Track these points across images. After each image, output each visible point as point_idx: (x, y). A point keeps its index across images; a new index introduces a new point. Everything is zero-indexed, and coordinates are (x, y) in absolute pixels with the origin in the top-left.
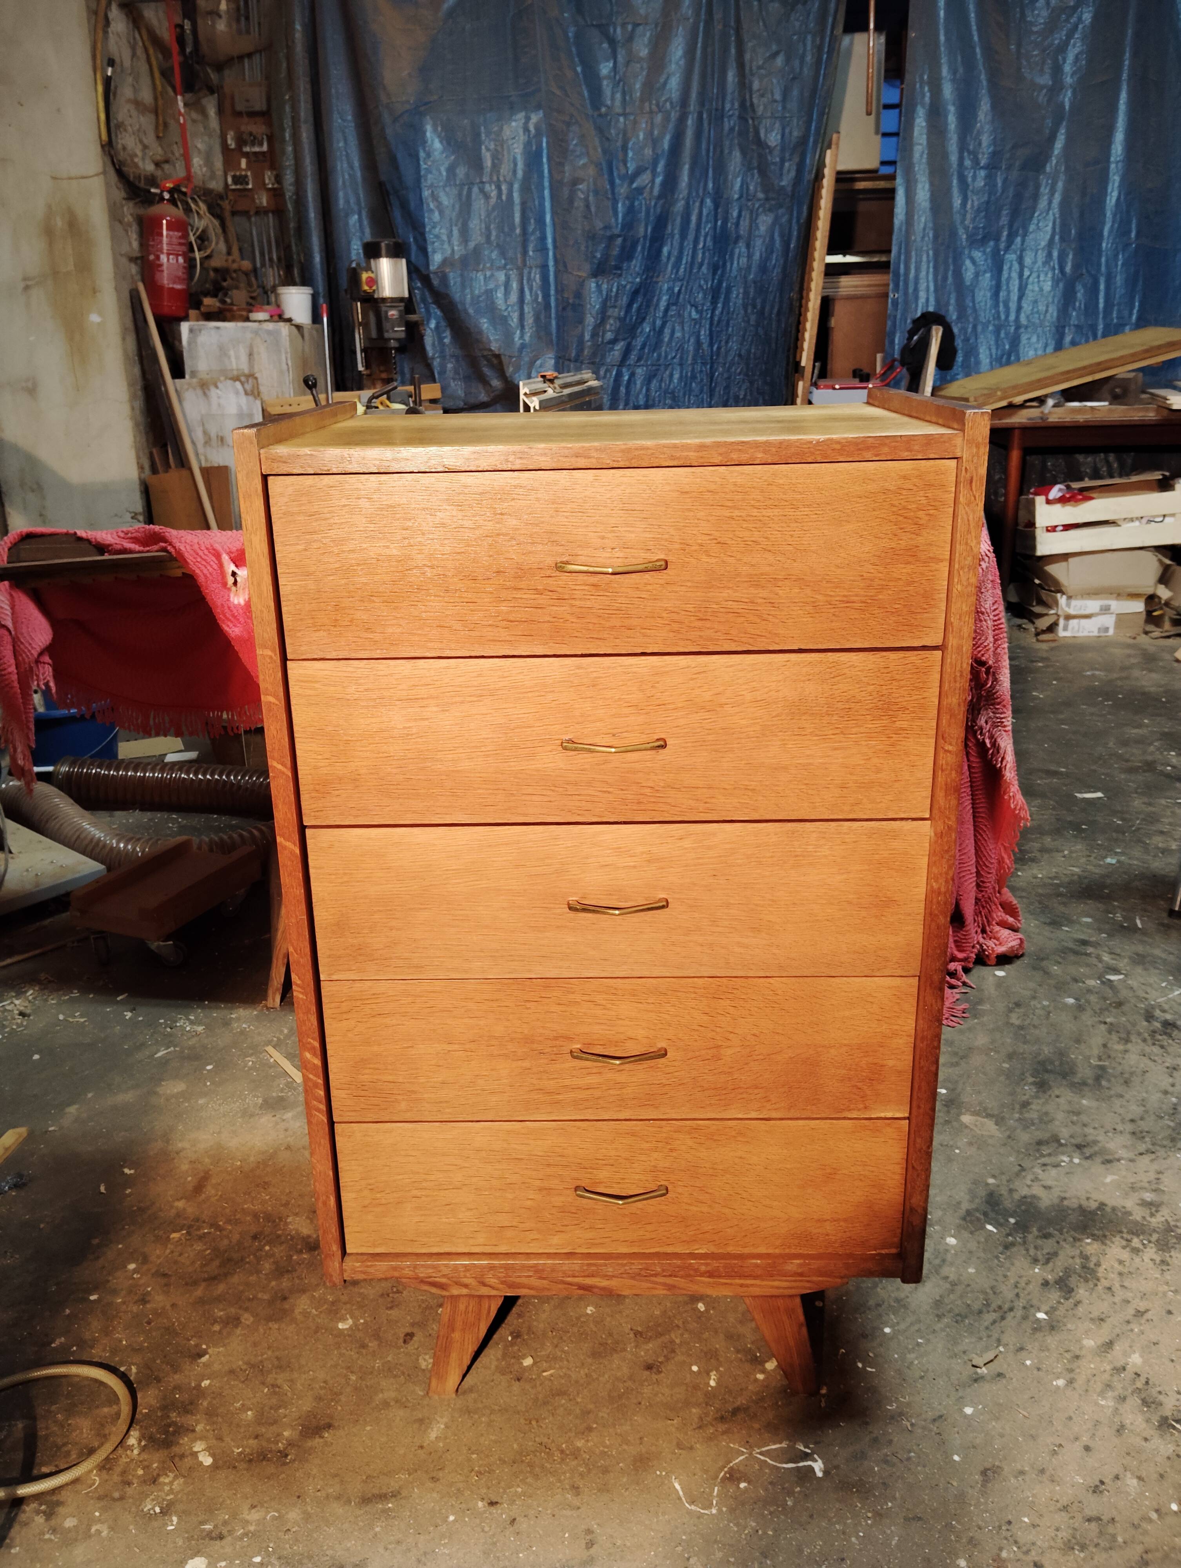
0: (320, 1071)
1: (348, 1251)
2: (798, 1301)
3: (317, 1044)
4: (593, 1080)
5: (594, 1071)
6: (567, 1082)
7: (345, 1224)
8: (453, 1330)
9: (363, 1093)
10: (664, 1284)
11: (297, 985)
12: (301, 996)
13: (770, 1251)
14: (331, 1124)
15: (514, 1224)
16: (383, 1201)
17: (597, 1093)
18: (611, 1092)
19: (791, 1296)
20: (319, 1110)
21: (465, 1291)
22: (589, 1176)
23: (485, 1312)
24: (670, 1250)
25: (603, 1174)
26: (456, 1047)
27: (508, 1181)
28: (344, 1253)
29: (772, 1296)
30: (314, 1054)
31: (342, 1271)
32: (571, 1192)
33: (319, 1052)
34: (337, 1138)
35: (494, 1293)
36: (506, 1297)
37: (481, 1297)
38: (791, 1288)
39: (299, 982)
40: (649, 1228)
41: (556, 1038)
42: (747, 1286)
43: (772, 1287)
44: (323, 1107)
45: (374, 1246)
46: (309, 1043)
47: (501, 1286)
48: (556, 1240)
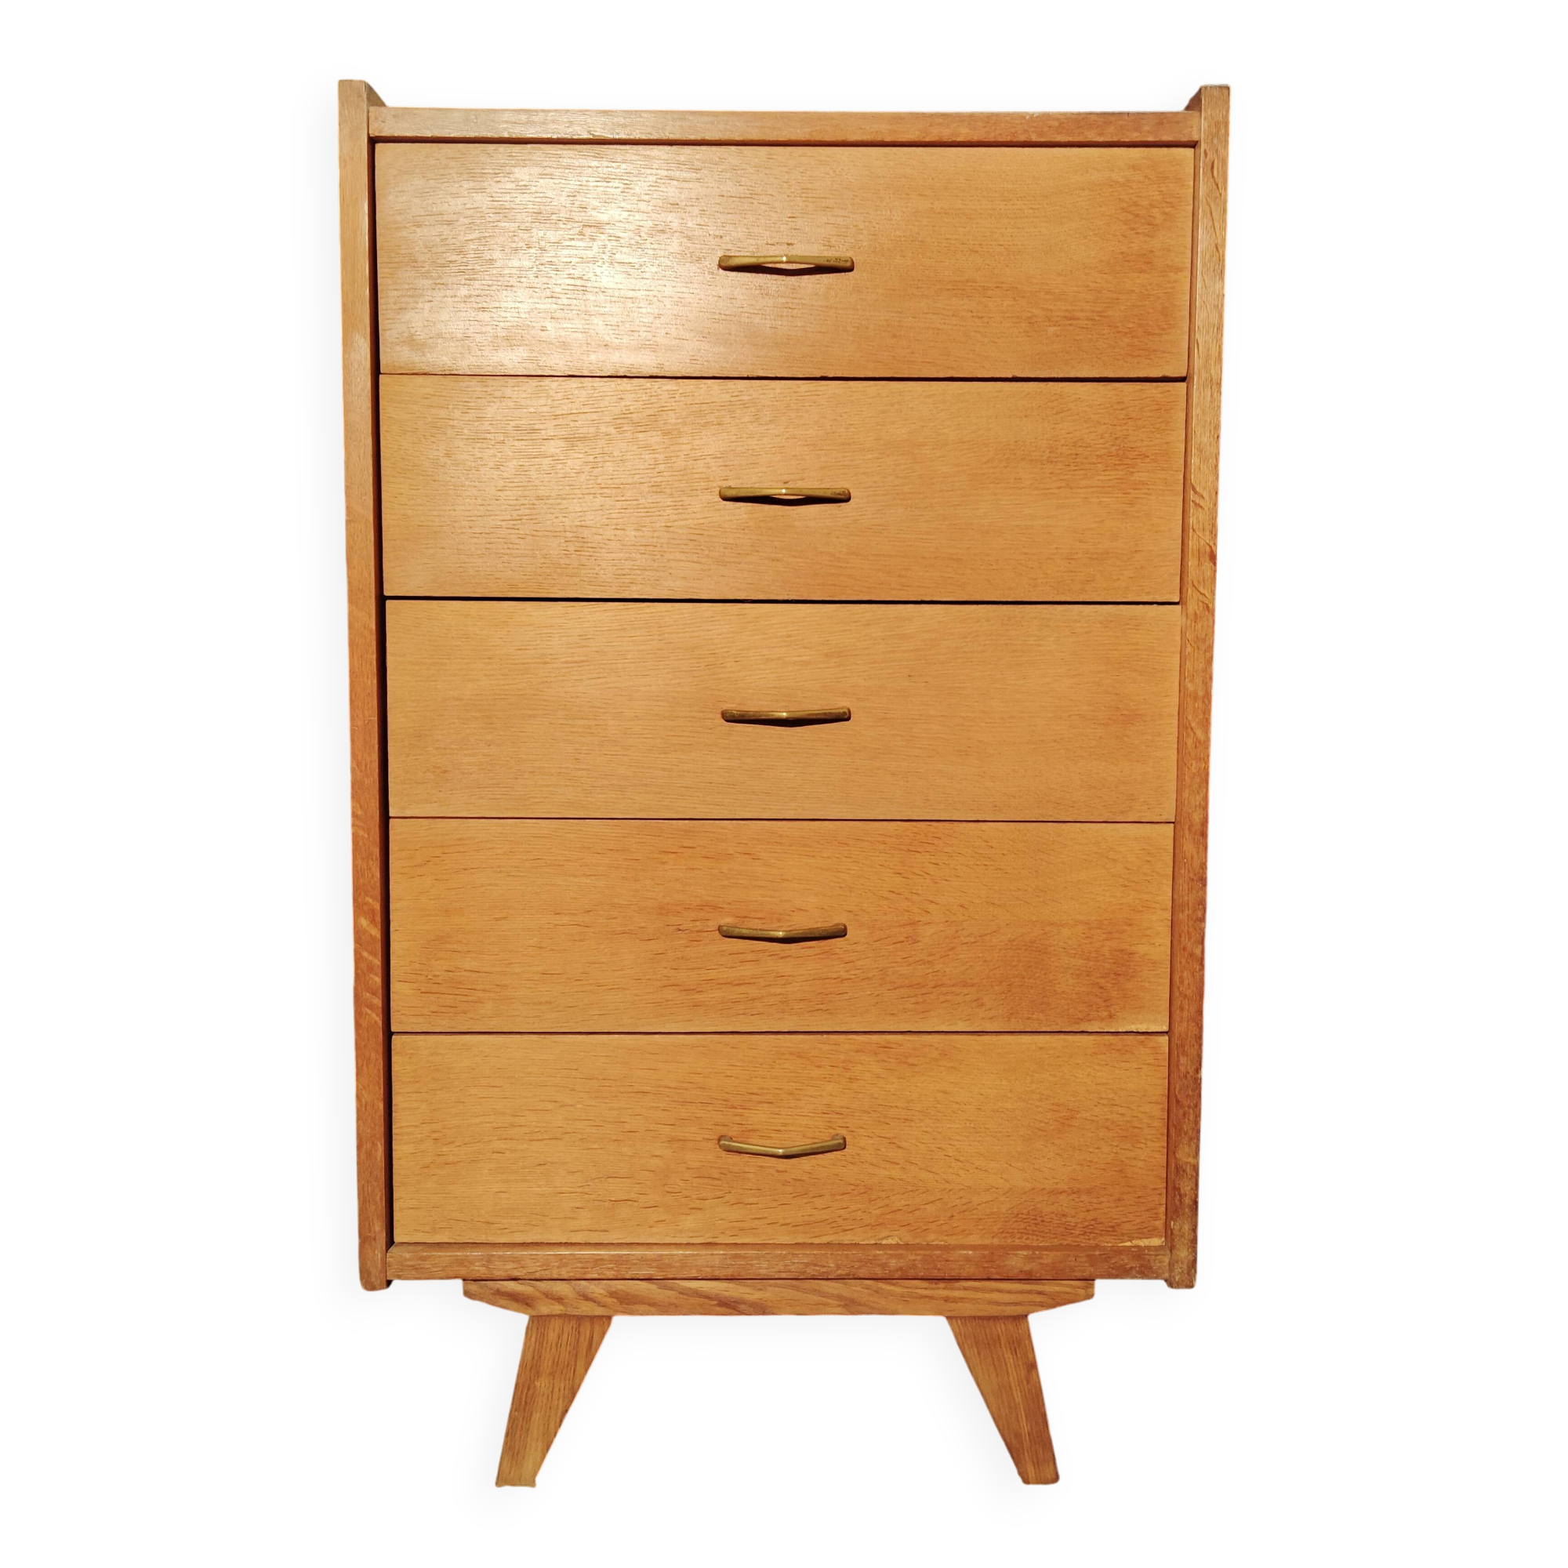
0: (378, 947)
1: (397, 1239)
2: (1026, 1327)
3: (377, 906)
4: (748, 970)
5: (750, 957)
6: (713, 974)
7: (396, 1195)
8: (538, 1375)
9: (435, 988)
10: (839, 1297)
11: (356, 816)
12: (361, 833)
13: (987, 1241)
14: (388, 1034)
15: (633, 1196)
16: (451, 1159)
17: (753, 992)
18: (772, 990)
19: (1016, 1318)
20: (371, 1007)
21: (557, 1309)
22: (737, 1119)
23: (584, 1345)
24: (847, 1238)
25: (758, 1117)
26: (565, 919)
27: (628, 1127)
28: (390, 1242)
29: (989, 1318)
30: (373, 921)
31: (385, 1263)
32: (712, 1145)
33: (378, 918)
34: (394, 1059)
35: (599, 1311)
36: (616, 1319)
37: (580, 1319)
38: (1016, 1304)
39: (359, 812)
40: (819, 1202)
41: (700, 908)
42: (955, 1300)
43: (990, 1302)
44: (378, 1002)
45: (434, 1231)
46: (367, 904)
47: (610, 1300)
48: (689, 1222)
